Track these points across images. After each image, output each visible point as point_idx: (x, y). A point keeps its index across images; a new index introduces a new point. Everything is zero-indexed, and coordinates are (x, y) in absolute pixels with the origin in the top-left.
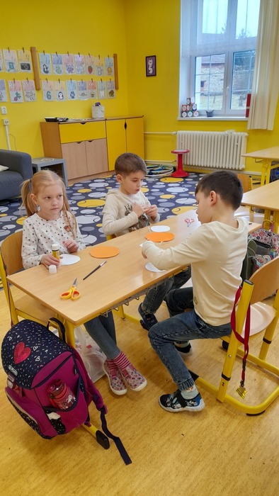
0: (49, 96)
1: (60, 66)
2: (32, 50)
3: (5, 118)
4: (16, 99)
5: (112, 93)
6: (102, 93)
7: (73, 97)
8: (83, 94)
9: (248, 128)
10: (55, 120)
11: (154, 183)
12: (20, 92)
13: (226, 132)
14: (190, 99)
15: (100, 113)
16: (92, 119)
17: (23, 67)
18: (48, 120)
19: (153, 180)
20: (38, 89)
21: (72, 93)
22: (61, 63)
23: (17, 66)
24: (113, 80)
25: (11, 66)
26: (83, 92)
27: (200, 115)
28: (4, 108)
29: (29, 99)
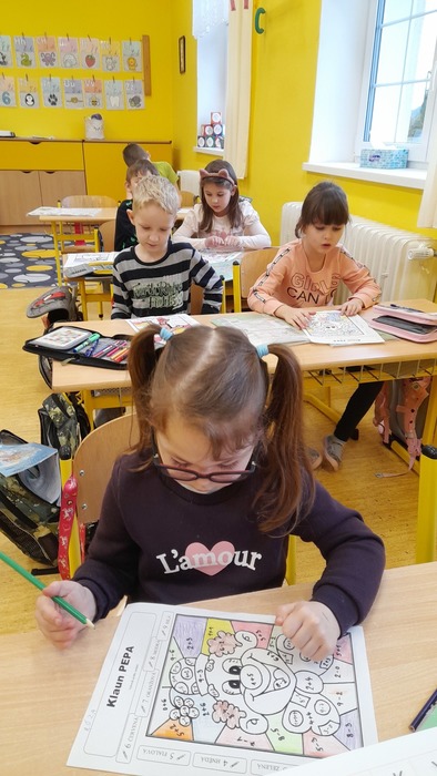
0: (6, 100)
1: (29, 54)
6: (114, 101)
7: (54, 104)
8: (74, 100)
21: (53, 96)
22: (31, 50)
24: (140, 78)
26: (74, 96)
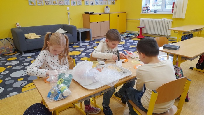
0: (87, 3)
3: (68, 12)
4: (73, 4)
5: (113, 2)
6: (109, 2)
7: (97, 4)
8: (101, 3)
9: (173, 17)
10: (88, 13)
11: (128, 40)
12: (75, 2)
13: (162, 19)
14: (147, 5)
15: (108, 11)
16: (104, 13)
18: (86, 13)
19: (128, 39)
20: (82, 0)
21: (97, 2)
27: (151, 12)
28: (68, 8)
29: (78, 4)
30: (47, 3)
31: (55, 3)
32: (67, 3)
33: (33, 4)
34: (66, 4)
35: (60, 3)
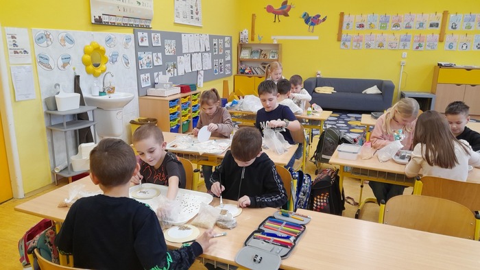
0: (450, 46)
1: (472, 24)
2: (445, 13)
3: (403, 61)
4: (417, 48)
7: (478, 48)
12: (423, 44)
17: (431, 26)
20: (441, 41)
22: (474, 21)
23: (427, 25)
25: (421, 25)
28: (405, 53)
29: (430, 48)
30: (368, 46)
31: (381, 46)
32: (404, 46)
33: (347, 46)
34: (401, 47)
35: (390, 46)
